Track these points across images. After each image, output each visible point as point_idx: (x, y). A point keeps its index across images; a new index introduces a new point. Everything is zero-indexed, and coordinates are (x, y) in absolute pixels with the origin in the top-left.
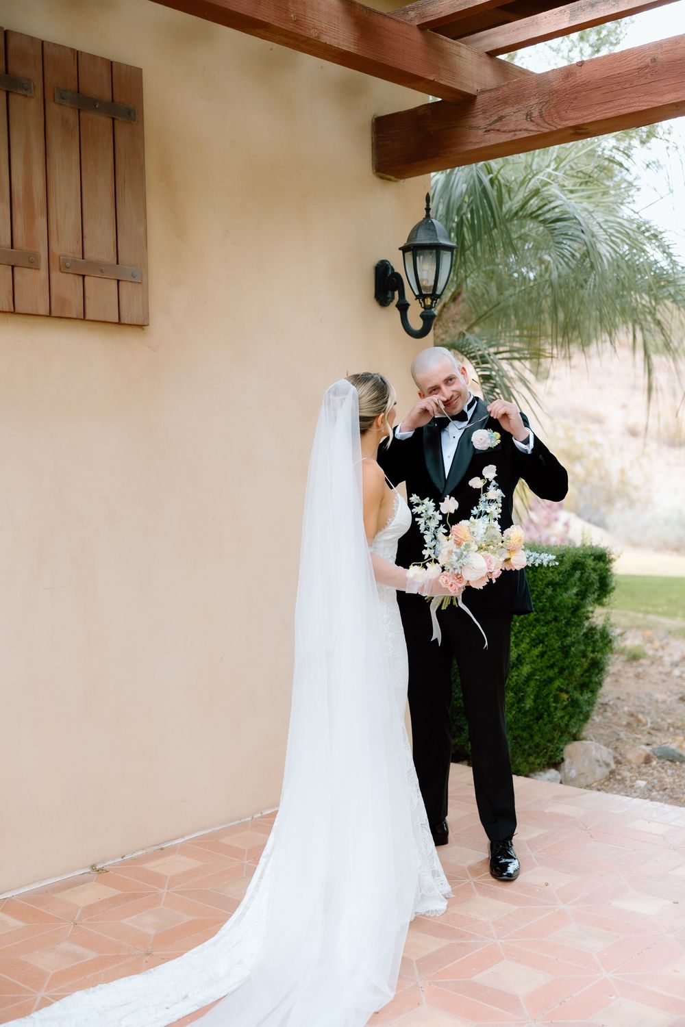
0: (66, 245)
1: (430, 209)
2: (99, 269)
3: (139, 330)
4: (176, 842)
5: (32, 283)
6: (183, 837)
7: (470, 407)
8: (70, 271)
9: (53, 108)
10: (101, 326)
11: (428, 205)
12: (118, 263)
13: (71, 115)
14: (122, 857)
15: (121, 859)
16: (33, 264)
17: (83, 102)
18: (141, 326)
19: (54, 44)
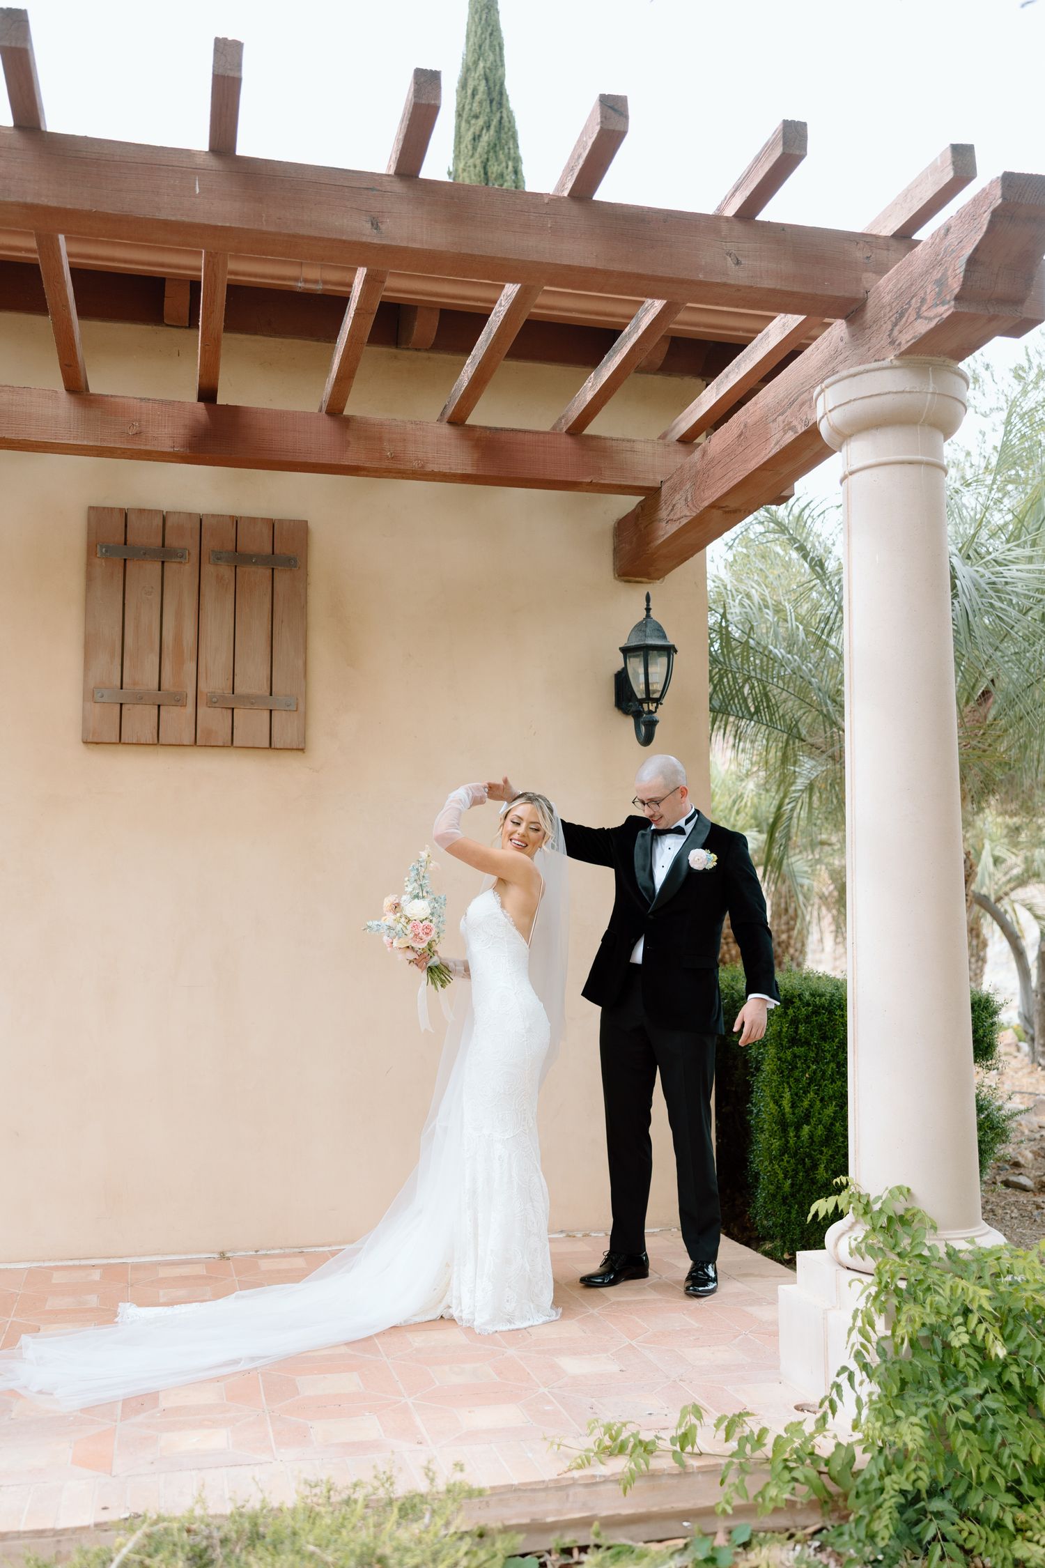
0: (215, 682)
1: (650, 609)
2: (250, 701)
3: (300, 753)
4: (321, 1249)
5: (178, 720)
6: (330, 1246)
7: (687, 821)
8: (217, 705)
9: (208, 569)
10: (251, 751)
11: (648, 605)
12: (271, 695)
13: (226, 572)
14: (257, 1251)
15: (254, 1253)
16: (179, 701)
17: (238, 558)
18: (302, 750)
19: (213, 515)
